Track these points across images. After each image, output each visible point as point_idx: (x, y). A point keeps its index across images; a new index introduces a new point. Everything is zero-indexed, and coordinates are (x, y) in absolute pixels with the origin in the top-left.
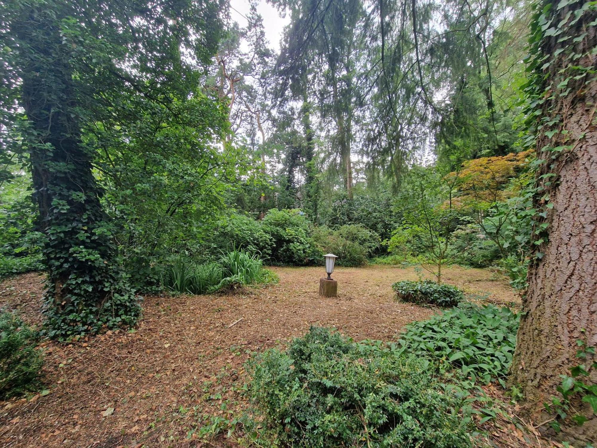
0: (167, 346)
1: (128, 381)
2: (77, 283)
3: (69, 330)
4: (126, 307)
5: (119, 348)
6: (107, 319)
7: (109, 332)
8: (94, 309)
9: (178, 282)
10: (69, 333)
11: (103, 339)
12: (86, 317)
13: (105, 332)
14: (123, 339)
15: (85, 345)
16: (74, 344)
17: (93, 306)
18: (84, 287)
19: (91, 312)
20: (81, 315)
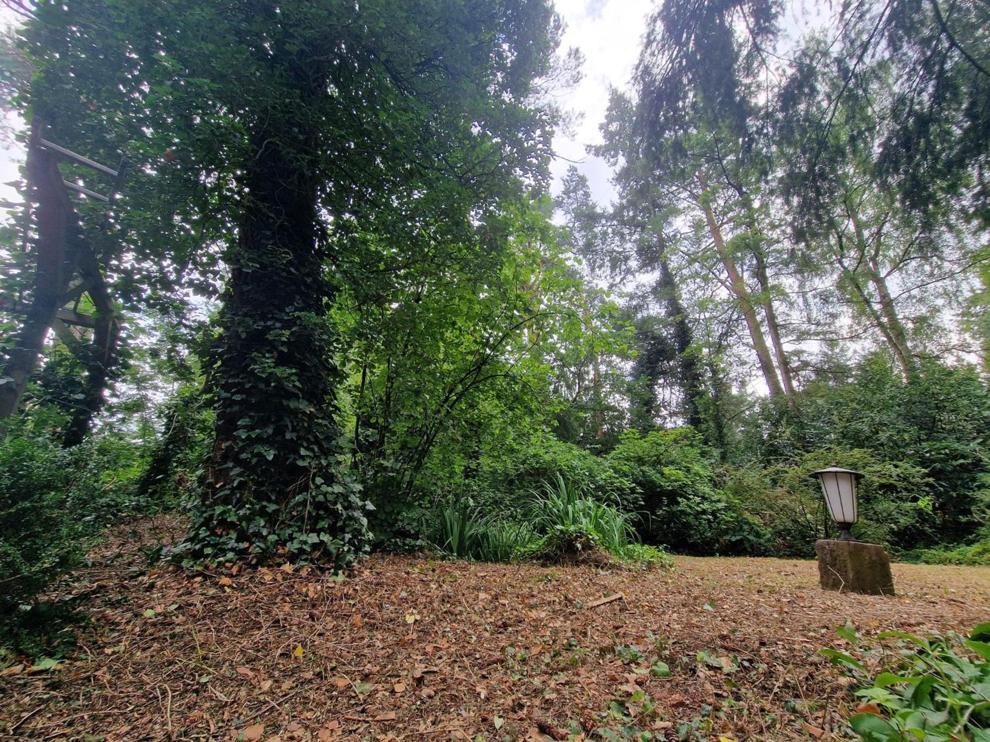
0: (410, 620)
1: (267, 685)
2: (249, 437)
3: (208, 545)
4: (335, 514)
5: (293, 602)
6: (291, 535)
7: (288, 568)
8: (272, 508)
9: (453, 540)
10: (208, 551)
11: (268, 578)
12: (249, 519)
13: (279, 565)
14: (312, 590)
15: (225, 580)
16: (206, 578)
17: (269, 501)
18: (259, 448)
19: (263, 513)
20: (241, 512)
